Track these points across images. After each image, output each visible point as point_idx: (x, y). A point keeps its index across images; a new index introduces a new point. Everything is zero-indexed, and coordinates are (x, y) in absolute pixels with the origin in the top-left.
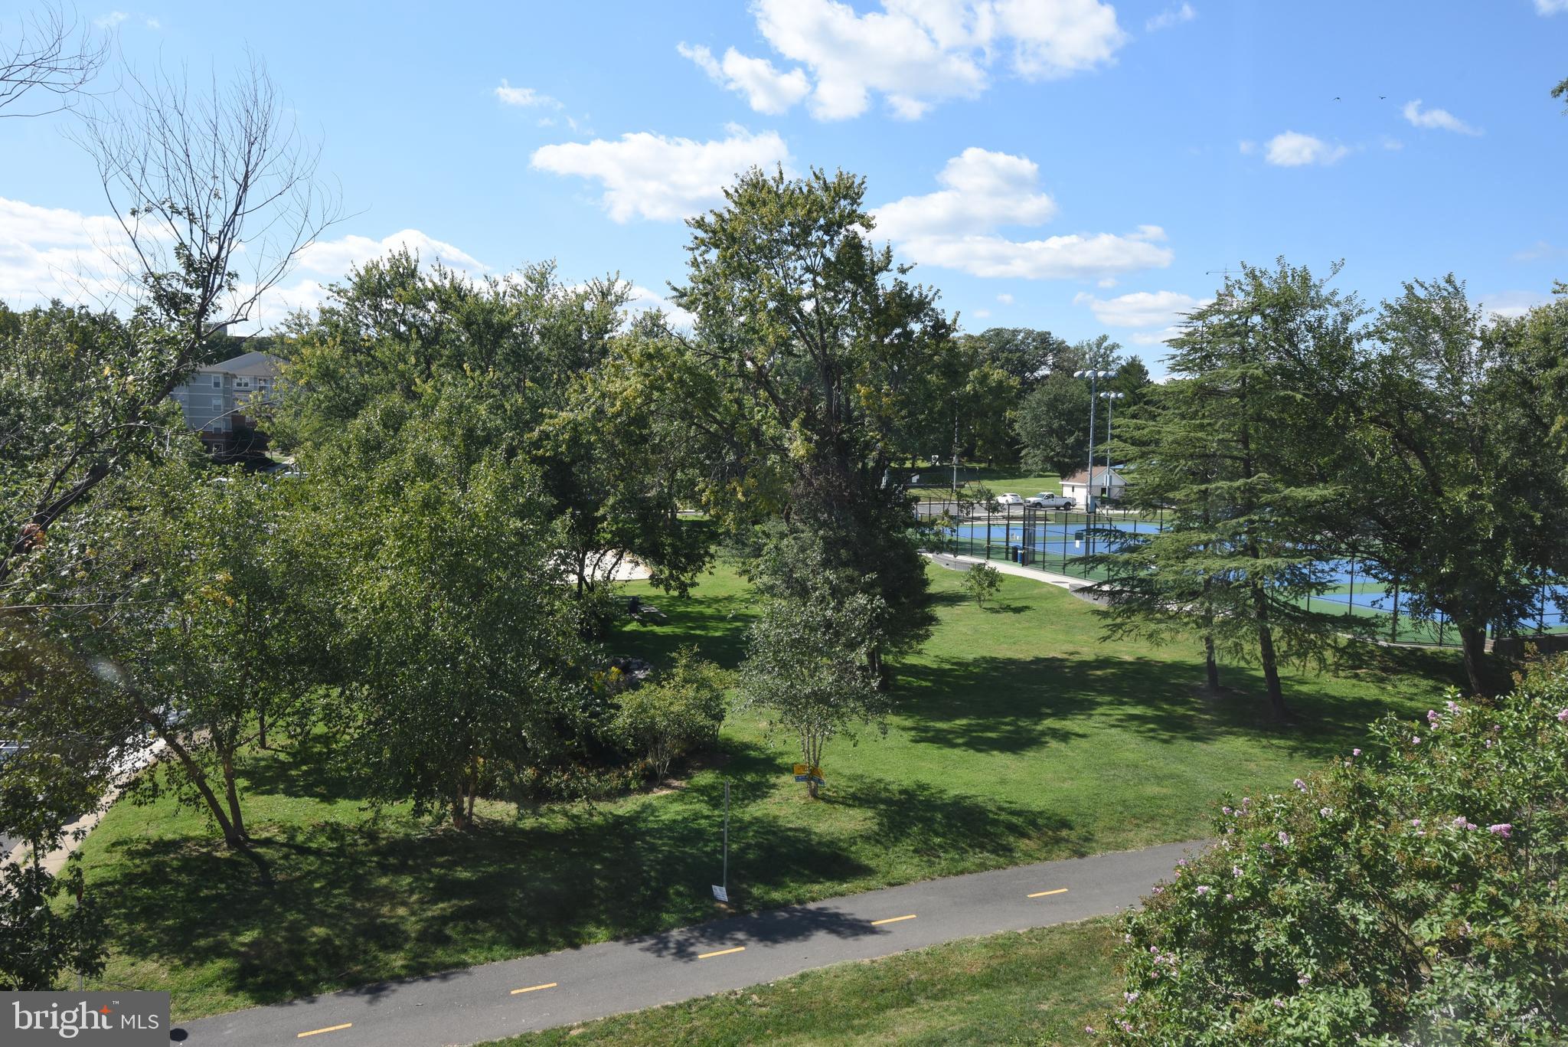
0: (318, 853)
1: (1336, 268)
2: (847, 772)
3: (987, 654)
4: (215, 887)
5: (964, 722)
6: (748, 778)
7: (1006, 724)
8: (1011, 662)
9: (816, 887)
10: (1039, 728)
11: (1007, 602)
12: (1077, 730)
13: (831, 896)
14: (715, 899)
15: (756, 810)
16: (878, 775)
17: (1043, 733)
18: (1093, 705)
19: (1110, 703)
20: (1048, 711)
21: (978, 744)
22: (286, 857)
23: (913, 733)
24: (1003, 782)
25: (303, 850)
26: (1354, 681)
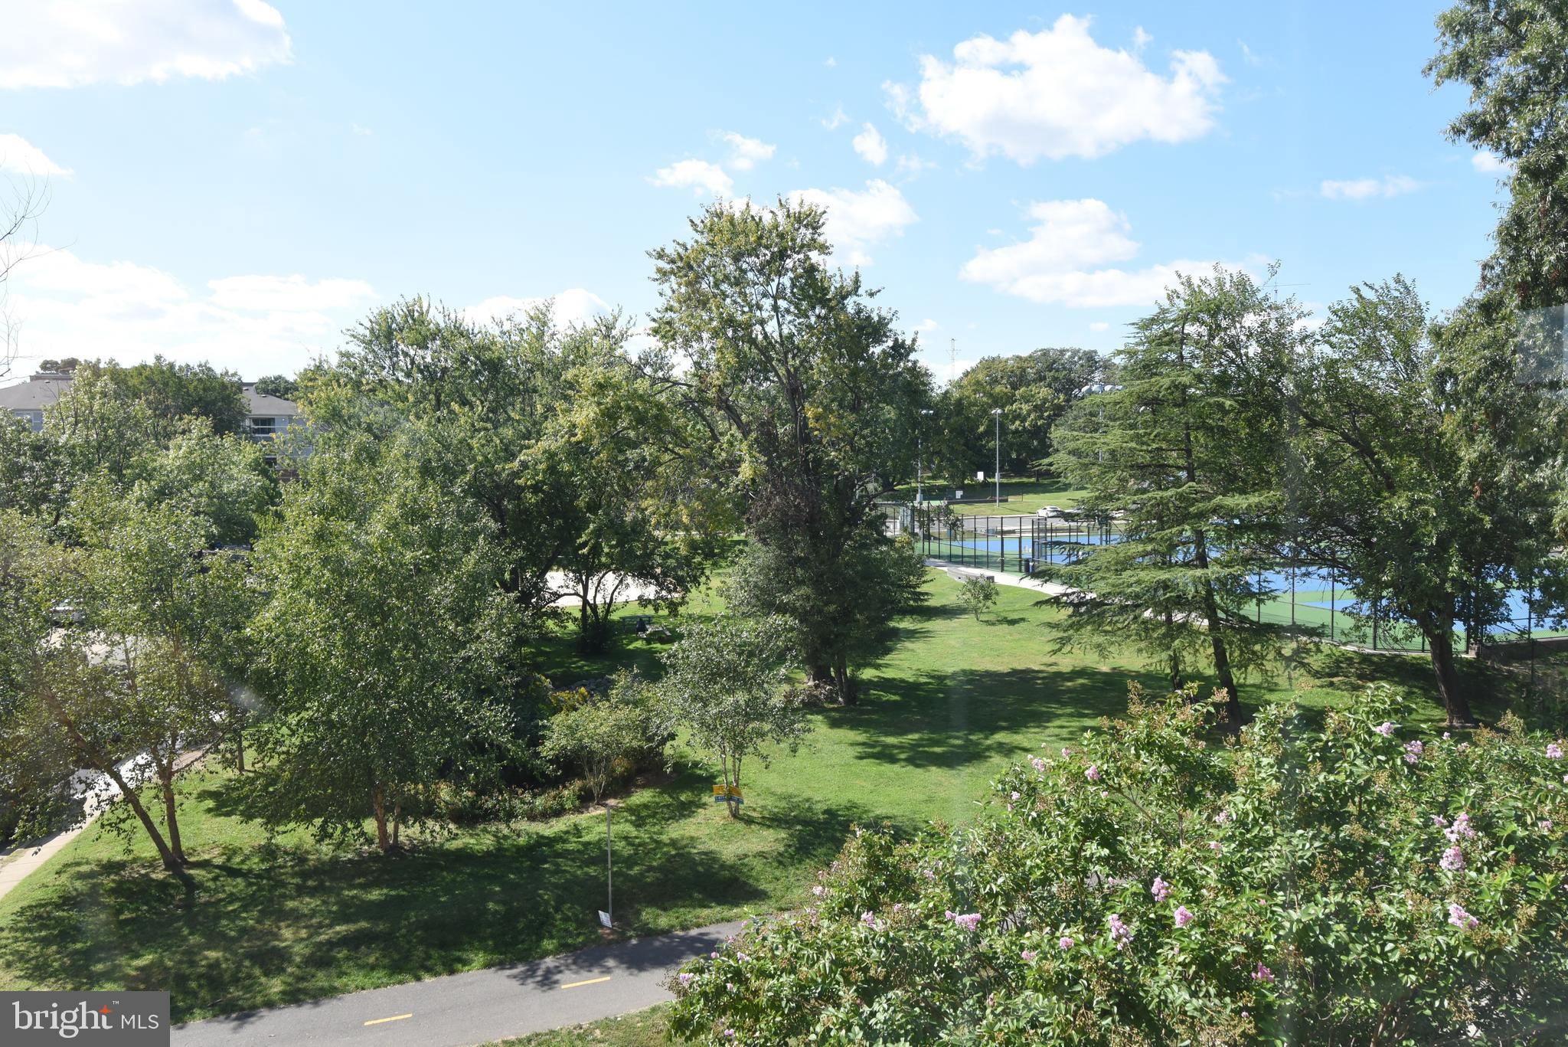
0: (245, 874)
1: (1273, 270)
2: (779, 791)
3: (967, 667)
4: (137, 909)
5: (916, 736)
6: (683, 798)
7: (957, 738)
8: (988, 674)
9: (706, 912)
10: (989, 742)
11: (1004, 614)
12: (1026, 744)
13: (718, 921)
14: (601, 925)
15: (677, 830)
16: (808, 794)
17: (989, 748)
18: (1050, 717)
19: (1071, 715)
20: (1004, 724)
21: (919, 758)
22: (215, 879)
23: (859, 749)
24: (930, 800)
25: (233, 873)
26: (1329, 690)
